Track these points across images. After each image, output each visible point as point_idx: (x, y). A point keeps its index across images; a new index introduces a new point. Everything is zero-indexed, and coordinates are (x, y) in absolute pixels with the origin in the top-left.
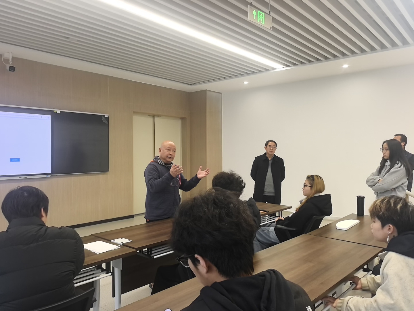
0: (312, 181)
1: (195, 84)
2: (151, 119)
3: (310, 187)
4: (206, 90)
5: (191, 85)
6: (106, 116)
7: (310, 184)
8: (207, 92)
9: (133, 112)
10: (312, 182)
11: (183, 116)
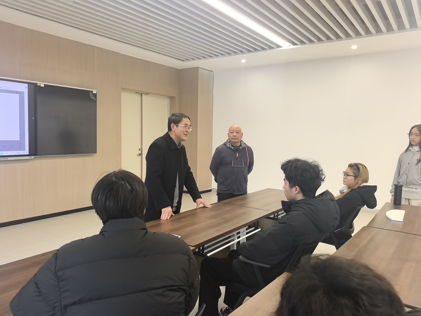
0: (356, 170)
1: (187, 60)
2: (138, 97)
3: (354, 177)
4: (198, 68)
5: (183, 61)
6: (94, 92)
7: (354, 174)
8: (199, 69)
9: (122, 88)
10: (356, 172)
11: (172, 95)
